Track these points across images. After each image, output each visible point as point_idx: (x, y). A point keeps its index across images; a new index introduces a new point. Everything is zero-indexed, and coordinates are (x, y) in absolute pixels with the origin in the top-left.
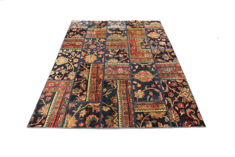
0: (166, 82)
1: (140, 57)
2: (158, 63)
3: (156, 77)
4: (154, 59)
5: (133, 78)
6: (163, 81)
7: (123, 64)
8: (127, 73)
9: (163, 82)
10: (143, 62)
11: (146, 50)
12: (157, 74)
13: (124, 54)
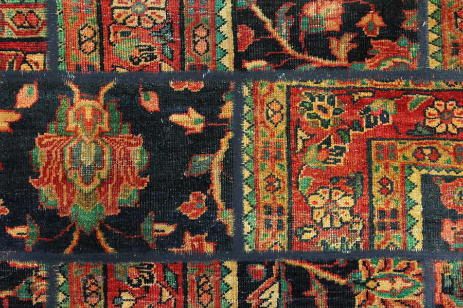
0: (23, 296)
1: (312, 153)
2: (232, 279)
3: (76, 237)
4: (282, 254)
5: (75, 90)
6: (40, 278)
7: (226, 29)
8: (125, 49)
9: (33, 279)
10: (246, 174)
11: (417, 212)
12: (110, 250)
13: (347, 38)
